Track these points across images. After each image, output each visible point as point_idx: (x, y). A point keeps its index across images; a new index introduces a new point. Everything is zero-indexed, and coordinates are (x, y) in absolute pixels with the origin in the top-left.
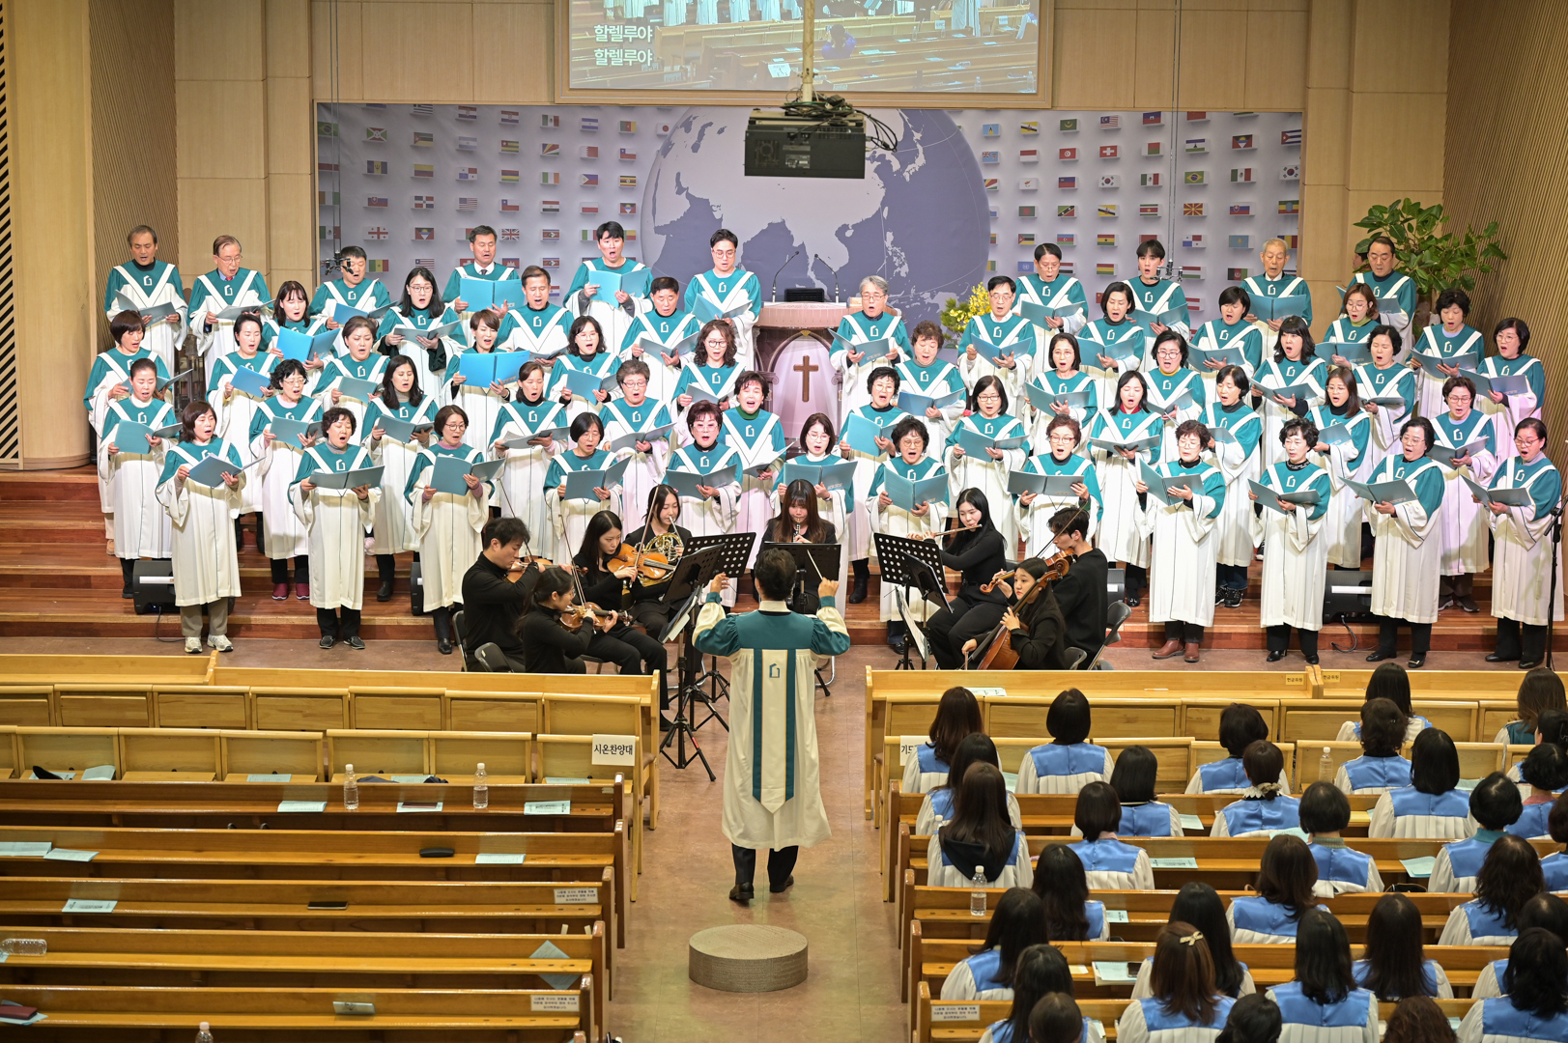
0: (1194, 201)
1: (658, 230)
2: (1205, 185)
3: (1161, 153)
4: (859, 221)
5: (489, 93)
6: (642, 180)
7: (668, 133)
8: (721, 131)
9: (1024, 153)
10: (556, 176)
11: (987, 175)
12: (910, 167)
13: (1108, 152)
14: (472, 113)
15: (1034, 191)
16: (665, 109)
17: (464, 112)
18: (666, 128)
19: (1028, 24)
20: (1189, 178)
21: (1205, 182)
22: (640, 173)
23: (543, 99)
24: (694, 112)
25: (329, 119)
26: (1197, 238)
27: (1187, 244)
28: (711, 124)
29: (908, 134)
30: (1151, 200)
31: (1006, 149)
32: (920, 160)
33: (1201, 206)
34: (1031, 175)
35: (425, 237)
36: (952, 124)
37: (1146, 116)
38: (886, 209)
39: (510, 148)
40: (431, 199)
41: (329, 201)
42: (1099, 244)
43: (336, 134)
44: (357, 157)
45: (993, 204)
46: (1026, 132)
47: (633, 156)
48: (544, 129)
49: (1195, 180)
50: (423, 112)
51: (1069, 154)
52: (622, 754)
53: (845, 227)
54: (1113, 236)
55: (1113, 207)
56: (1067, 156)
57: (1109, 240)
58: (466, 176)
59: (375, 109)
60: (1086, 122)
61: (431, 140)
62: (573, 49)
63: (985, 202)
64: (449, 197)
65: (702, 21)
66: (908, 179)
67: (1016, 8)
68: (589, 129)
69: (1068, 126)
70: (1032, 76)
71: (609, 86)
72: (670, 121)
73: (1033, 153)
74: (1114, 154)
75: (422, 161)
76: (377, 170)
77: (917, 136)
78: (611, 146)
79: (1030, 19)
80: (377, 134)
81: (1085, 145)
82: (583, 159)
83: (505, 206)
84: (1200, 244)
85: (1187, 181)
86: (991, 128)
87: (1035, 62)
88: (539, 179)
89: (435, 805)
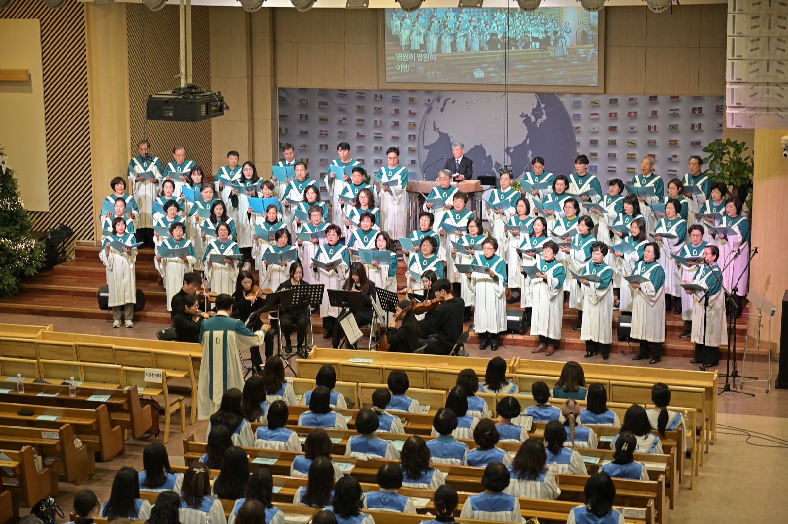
0: (673, 138)
1: (425, 147)
2: (679, 131)
3: (658, 115)
4: (516, 145)
5: (352, 84)
6: (418, 124)
7: (430, 103)
8: (454, 102)
9: (592, 114)
10: (381, 122)
11: (575, 125)
12: (539, 120)
13: (632, 114)
14: (344, 93)
15: (597, 133)
16: (429, 92)
17: (341, 92)
18: (429, 101)
19: (593, 54)
20: (671, 127)
21: (679, 129)
22: (418, 121)
23: (375, 87)
24: (442, 94)
25: (284, 95)
26: (675, 156)
27: (670, 159)
28: (449, 99)
29: (538, 105)
30: (653, 138)
31: (584, 112)
32: (544, 117)
33: (677, 141)
34: (596, 125)
35: (324, 148)
36: (558, 100)
37: (651, 98)
38: (528, 140)
39: (360, 109)
40: (326, 131)
41: (284, 132)
42: (628, 158)
43: (286, 101)
44: (295, 113)
45: (578, 138)
46: (593, 104)
47: (414, 113)
48: (376, 100)
49: (674, 129)
50: (324, 92)
51: (613, 115)
52: (157, 377)
53: (509, 148)
54: (634, 155)
55: (635, 141)
56: (613, 116)
57: (633, 156)
58: (342, 121)
59: (303, 90)
60: (622, 100)
61: (327, 105)
62: (387, 64)
63: (574, 137)
64: (334, 131)
65: (443, 51)
66: (538, 126)
67: (587, 46)
68: (395, 101)
69: (614, 102)
70: (595, 78)
71: (403, 81)
72: (431, 97)
73: (597, 114)
74: (635, 115)
75: (323, 114)
76: (304, 118)
77: (543, 106)
78: (405, 109)
79: (593, 51)
80: (304, 102)
81: (621, 111)
82: (392, 114)
83: (358, 135)
84: (677, 159)
85: (670, 129)
86: (577, 102)
87: (597, 71)
88: (373, 123)
89: (55, 394)
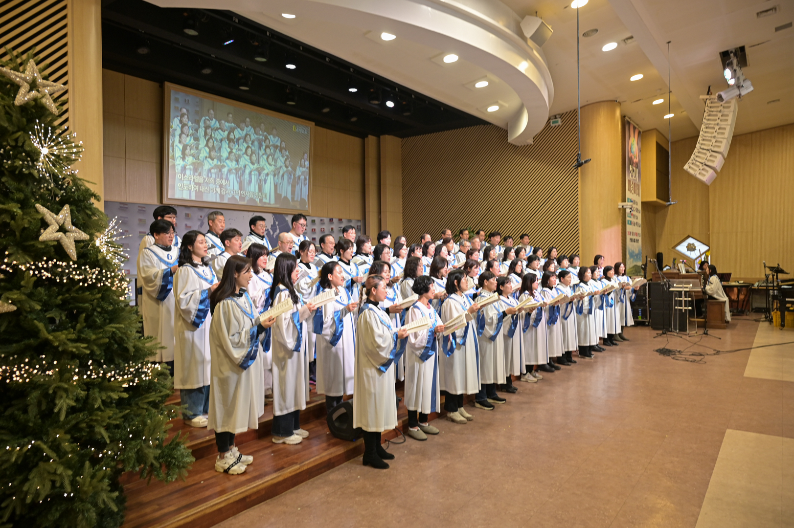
5: (132, 198)
7: (202, 218)
13: (322, 230)
14: (126, 206)
16: (201, 208)
17: (122, 205)
29: (274, 222)
37: (330, 219)
39: (142, 222)
56: (313, 231)
60: (317, 220)
72: (203, 214)
74: (324, 231)
77: (277, 223)
81: (317, 227)
